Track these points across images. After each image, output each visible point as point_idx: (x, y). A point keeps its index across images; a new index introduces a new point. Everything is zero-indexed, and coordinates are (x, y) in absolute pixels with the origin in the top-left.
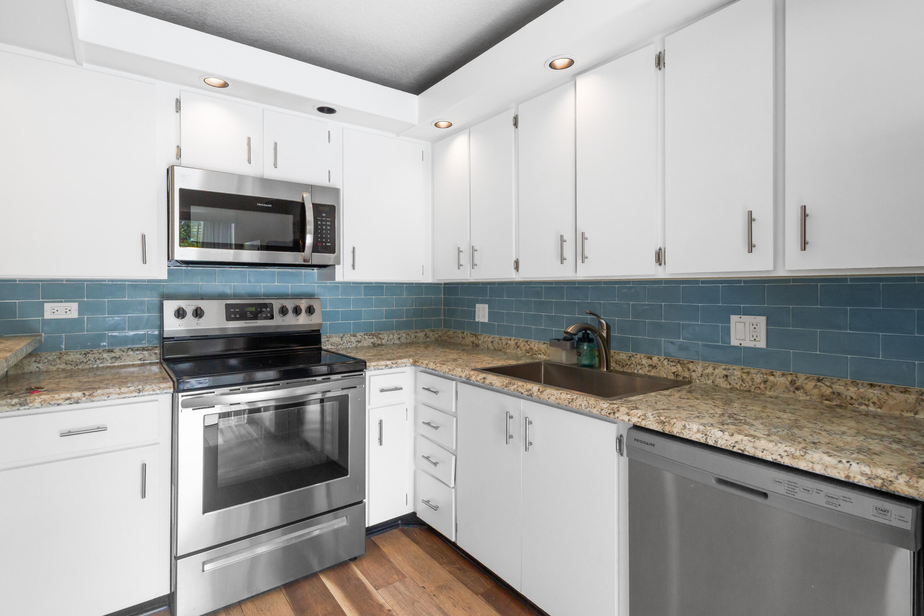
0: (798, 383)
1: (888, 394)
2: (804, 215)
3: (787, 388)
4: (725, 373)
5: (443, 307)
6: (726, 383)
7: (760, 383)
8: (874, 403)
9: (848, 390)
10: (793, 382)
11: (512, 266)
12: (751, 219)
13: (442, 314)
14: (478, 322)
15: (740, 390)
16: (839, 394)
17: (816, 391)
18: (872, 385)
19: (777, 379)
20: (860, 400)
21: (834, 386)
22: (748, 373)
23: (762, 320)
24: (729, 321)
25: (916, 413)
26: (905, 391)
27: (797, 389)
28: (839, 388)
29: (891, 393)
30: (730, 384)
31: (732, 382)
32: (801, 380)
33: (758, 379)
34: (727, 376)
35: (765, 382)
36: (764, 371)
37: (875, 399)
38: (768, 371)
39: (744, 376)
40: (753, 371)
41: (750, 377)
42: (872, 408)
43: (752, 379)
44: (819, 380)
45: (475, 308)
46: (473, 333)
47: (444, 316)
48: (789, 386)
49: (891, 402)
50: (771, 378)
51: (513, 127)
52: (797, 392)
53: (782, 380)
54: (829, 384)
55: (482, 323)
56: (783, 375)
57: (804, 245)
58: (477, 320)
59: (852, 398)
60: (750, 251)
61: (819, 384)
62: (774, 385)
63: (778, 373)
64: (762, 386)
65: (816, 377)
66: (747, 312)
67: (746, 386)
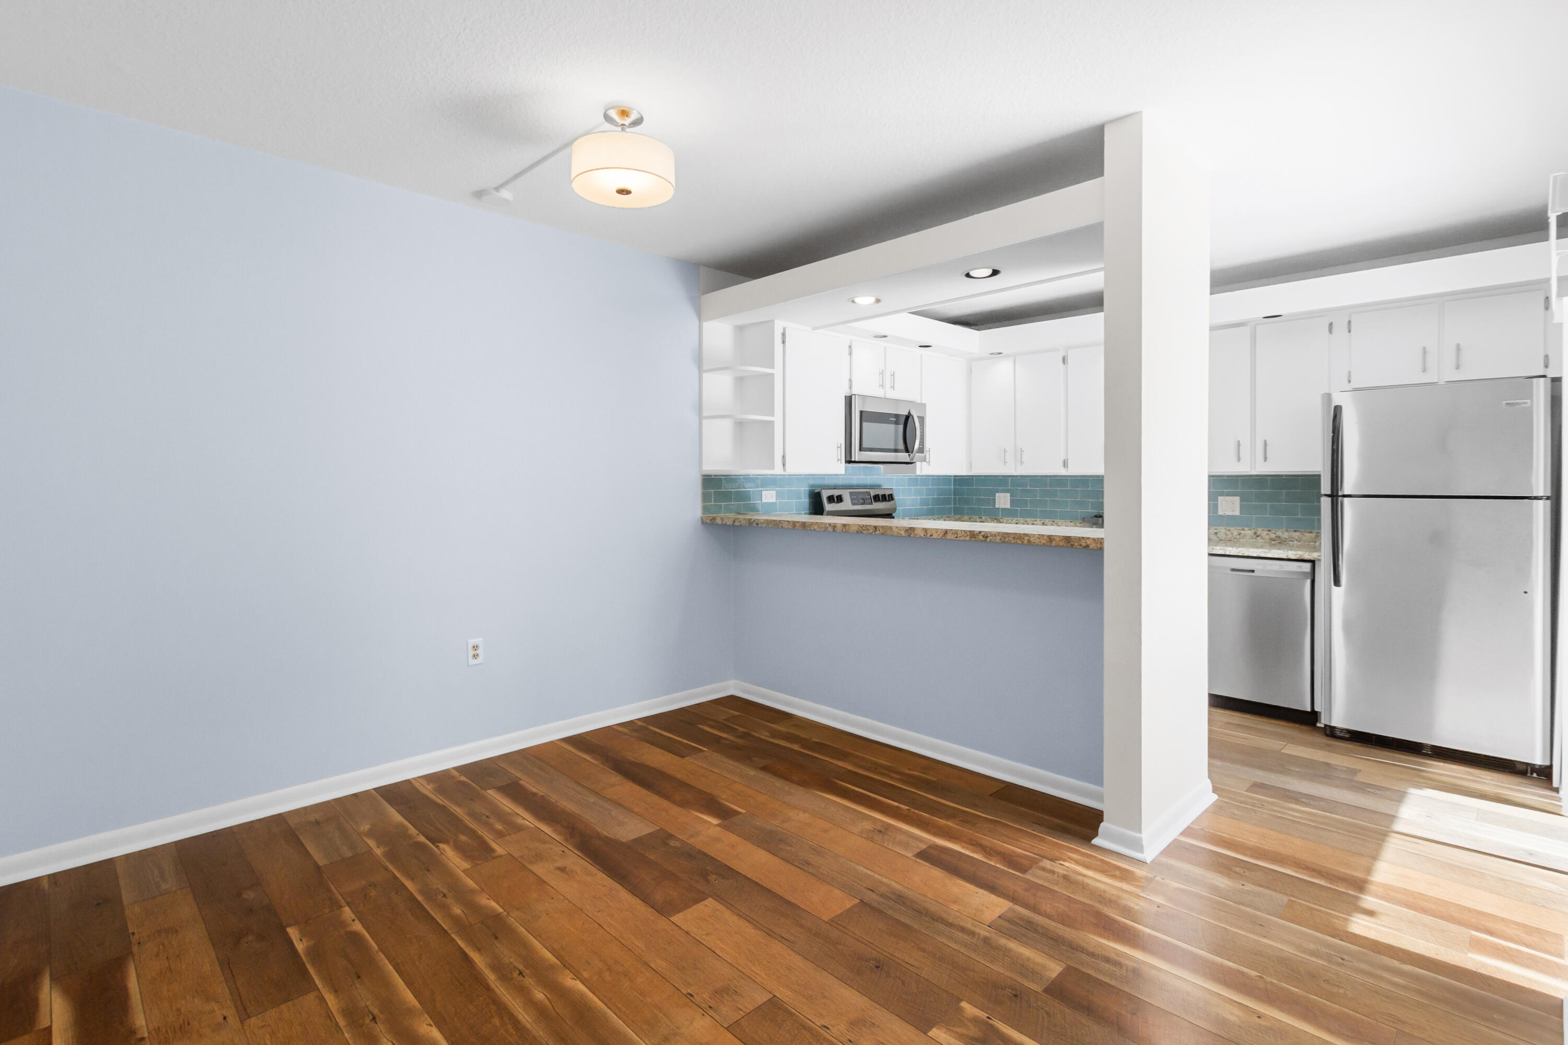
0: (1258, 533)
1: (1303, 535)
2: (1266, 444)
3: (1252, 536)
4: (1215, 531)
5: (953, 497)
6: (1216, 537)
7: (1237, 535)
8: (1296, 540)
9: (1284, 534)
10: (1255, 533)
11: (1061, 464)
12: (1239, 445)
13: (952, 503)
14: (998, 509)
15: (1225, 540)
16: (1279, 537)
17: (1267, 537)
18: (1295, 531)
19: (1247, 532)
20: (1290, 539)
21: (1277, 533)
22: (1229, 530)
23: (1237, 499)
24: (1217, 500)
25: (1315, 543)
26: (1311, 532)
27: (1258, 536)
28: (1279, 533)
29: (1305, 534)
30: (1218, 537)
31: (1219, 536)
32: (1259, 531)
33: (1235, 533)
34: (1216, 533)
35: (1240, 534)
36: (1238, 528)
37: (1297, 538)
38: (1241, 528)
39: (1227, 532)
40: (1232, 529)
41: (1231, 532)
42: (1295, 542)
43: (1232, 534)
44: (1269, 531)
45: (995, 496)
46: (992, 517)
47: (955, 504)
48: (1253, 535)
49: (1304, 538)
50: (1243, 532)
51: (1062, 364)
52: (1258, 538)
53: (1249, 532)
54: (1274, 532)
55: (1002, 509)
56: (1250, 530)
57: (1265, 459)
58: (997, 506)
59: (1286, 539)
60: (1239, 461)
61: (1269, 532)
62: (1244, 536)
63: (1246, 529)
64: (1238, 537)
65: (1267, 529)
66: (1228, 495)
67: (1229, 536)
